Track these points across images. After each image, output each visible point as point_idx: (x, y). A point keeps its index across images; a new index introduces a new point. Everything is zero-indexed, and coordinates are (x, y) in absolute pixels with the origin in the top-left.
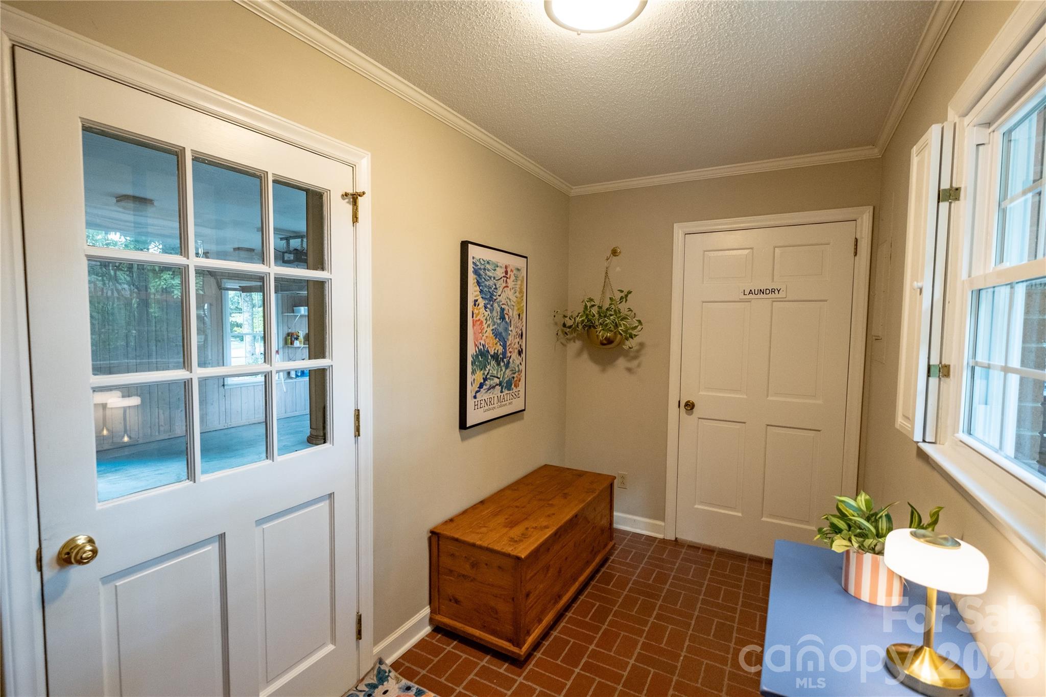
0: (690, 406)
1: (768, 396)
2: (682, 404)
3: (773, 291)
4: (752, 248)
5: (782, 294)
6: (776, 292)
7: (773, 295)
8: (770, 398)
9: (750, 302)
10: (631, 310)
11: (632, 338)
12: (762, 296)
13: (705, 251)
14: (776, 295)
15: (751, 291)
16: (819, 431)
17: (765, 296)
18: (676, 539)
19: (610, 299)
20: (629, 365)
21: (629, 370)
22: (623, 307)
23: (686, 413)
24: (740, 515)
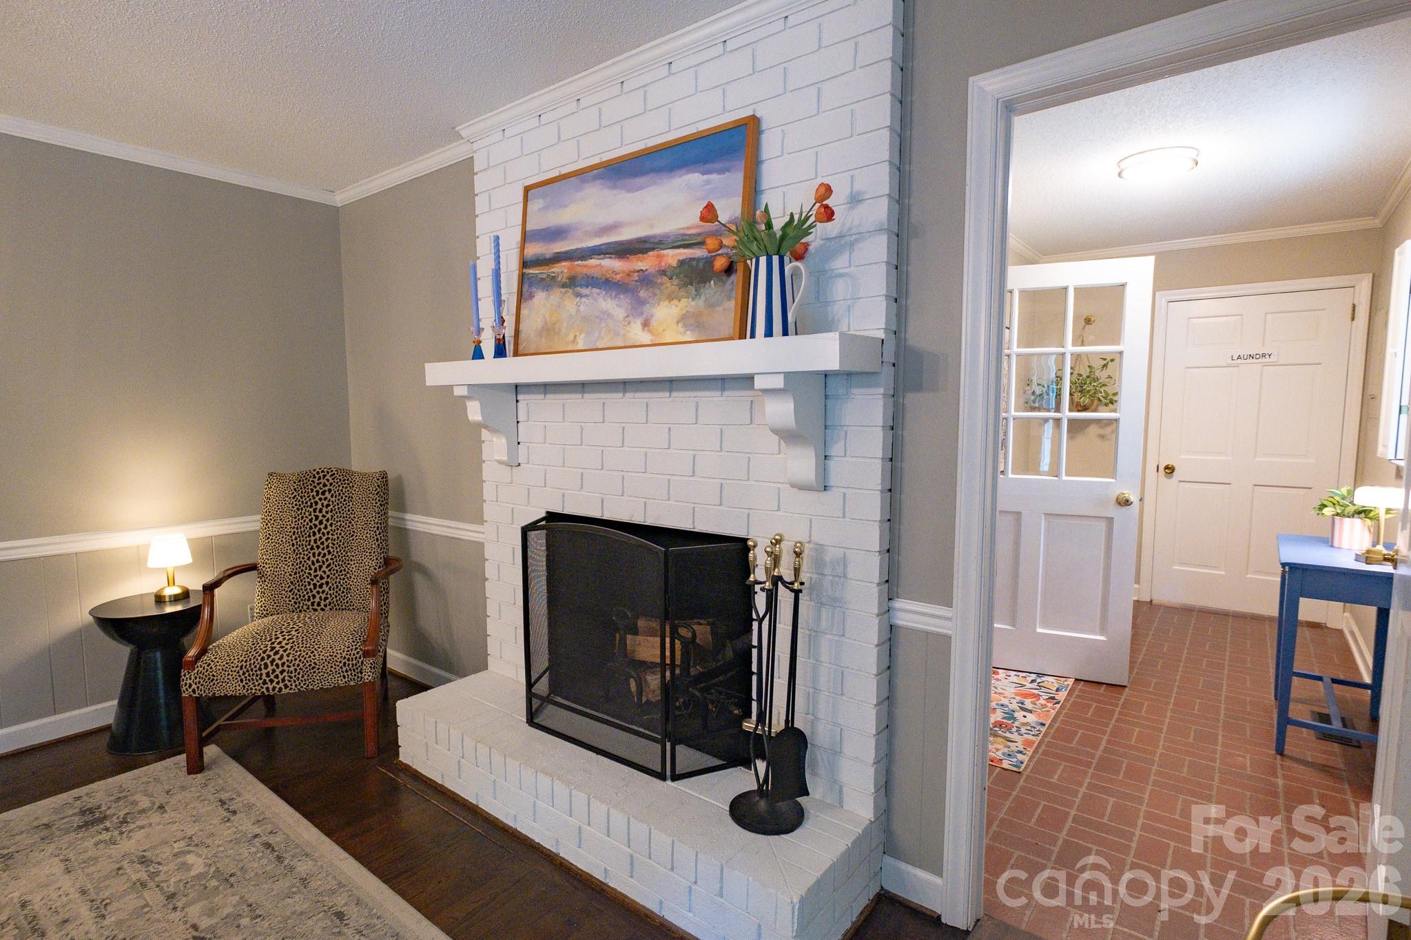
0: (1170, 470)
1: (1255, 456)
2: (1162, 468)
3: (1264, 355)
4: (1241, 315)
5: (1273, 358)
6: (1267, 356)
7: (1263, 360)
8: (1257, 459)
9: (1238, 366)
10: (1111, 378)
11: (1112, 403)
12: (1251, 360)
13: (1189, 318)
14: (1267, 360)
15: (1239, 357)
16: (1310, 488)
17: (1254, 360)
18: (1151, 601)
19: (1089, 366)
20: (1102, 432)
21: (1102, 437)
22: (1102, 375)
23: (1166, 476)
24: (1223, 573)
